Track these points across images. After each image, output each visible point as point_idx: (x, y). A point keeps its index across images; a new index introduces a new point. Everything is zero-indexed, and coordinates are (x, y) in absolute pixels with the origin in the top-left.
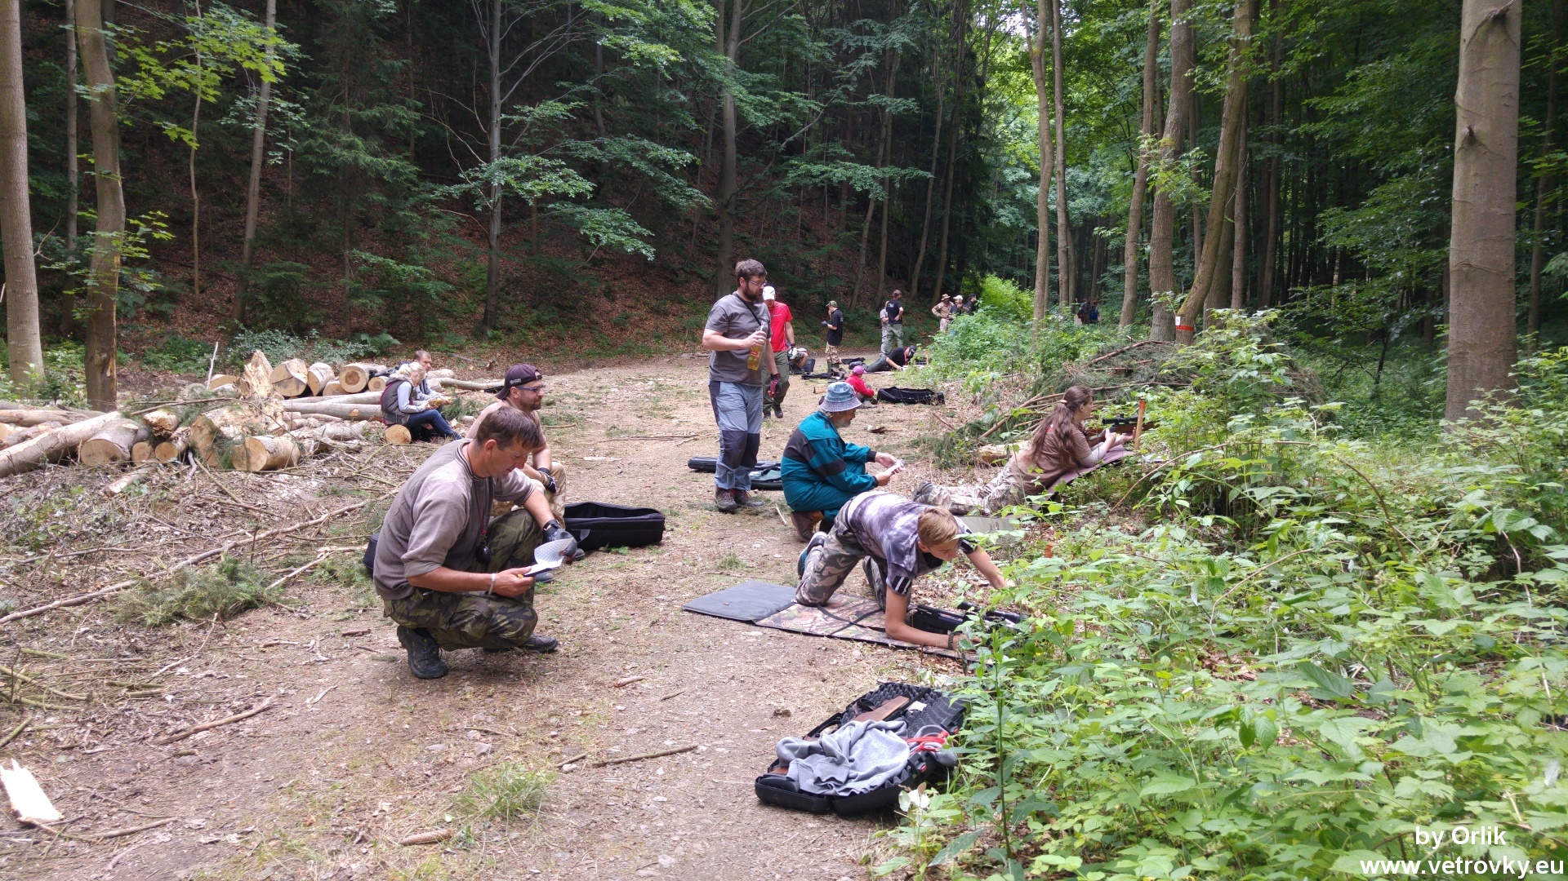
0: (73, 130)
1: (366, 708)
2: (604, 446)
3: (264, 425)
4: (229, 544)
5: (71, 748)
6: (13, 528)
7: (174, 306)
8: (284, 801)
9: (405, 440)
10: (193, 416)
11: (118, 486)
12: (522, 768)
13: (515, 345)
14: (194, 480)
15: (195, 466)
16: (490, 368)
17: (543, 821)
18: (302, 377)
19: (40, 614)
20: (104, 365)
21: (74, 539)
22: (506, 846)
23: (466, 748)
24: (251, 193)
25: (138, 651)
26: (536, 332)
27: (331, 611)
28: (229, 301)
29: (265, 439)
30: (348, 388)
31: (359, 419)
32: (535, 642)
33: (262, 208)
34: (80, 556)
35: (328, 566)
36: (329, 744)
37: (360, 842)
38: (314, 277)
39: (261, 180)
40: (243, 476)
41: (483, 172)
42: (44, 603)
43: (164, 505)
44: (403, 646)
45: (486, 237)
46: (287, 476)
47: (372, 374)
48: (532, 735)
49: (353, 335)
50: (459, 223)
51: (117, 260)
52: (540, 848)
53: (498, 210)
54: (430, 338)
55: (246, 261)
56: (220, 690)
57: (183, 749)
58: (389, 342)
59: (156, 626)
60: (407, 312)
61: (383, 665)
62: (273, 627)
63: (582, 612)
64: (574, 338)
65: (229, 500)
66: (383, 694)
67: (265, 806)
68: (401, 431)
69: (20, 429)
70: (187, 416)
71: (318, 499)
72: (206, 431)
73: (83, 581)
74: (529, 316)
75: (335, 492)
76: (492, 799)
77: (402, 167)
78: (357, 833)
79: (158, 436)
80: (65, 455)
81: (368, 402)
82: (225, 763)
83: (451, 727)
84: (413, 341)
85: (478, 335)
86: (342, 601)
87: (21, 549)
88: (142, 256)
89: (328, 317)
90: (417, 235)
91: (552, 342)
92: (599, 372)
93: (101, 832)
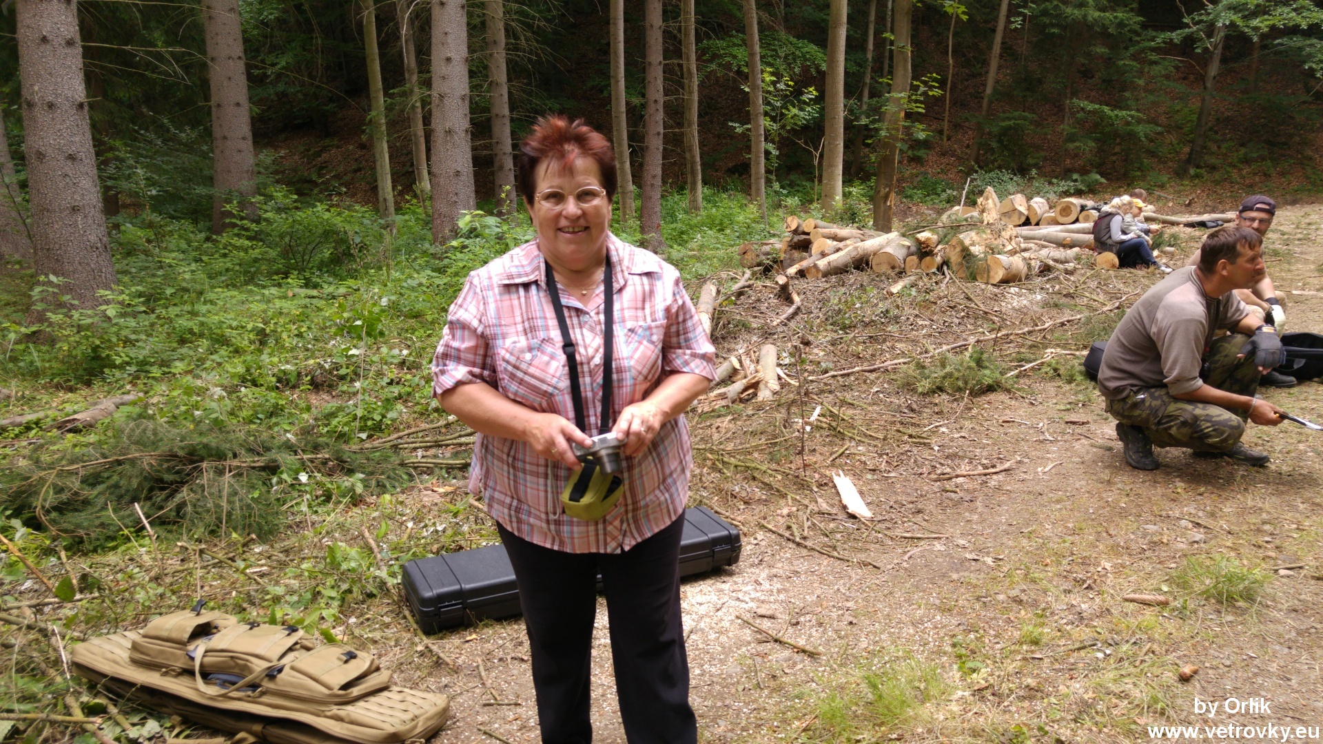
0: (872, 18)
1: (1088, 484)
2: (1316, 281)
3: (1001, 247)
4: (972, 340)
5: (874, 470)
6: (830, 313)
7: (927, 151)
8: (1025, 542)
9: (1114, 266)
10: (949, 236)
11: (895, 289)
12: (1237, 563)
13: (1217, 183)
14: (948, 287)
15: (948, 277)
16: (1189, 205)
17: (1259, 613)
18: (1023, 209)
19: (848, 375)
20: (886, 197)
21: (866, 325)
22: (1221, 625)
23: (1179, 533)
24: (993, 56)
25: (913, 410)
26: (1240, 170)
27: (1055, 401)
28: (968, 146)
29: (1003, 258)
30: (1061, 220)
31: (1071, 246)
32: (1245, 455)
33: (1000, 68)
34: (871, 337)
35: (1054, 365)
36: (1058, 506)
37: (1087, 588)
38: (1038, 124)
39: (1002, 43)
40: (983, 286)
41: (1209, 14)
42: (849, 368)
43: (927, 305)
44: (1121, 439)
45: (1202, 79)
46: (1017, 289)
47: (1083, 208)
48: (1244, 536)
49: (1066, 174)
50: (1177, 68)
51: (902, 114)
52: (1256, 636)
53: (1219, 51)
54: (1134, 177)
55: (984, 113)
56: (971, 449)
57: (948, 487)
58: (1096, 180)
59: (924, 394)
60: (1115, 154)
61: (1101, 452)
62: (1009, 407)
63: (1294, 436)
64: (1283, 174)
65: (973, 305)
66: (1102, 475)
67: (1010, 543)
68: (1111, 257)
69: (835, 243)
70: (945, 236)
71: (1040, 310)
72: (958, 249)
73: (873, 355)
74: (1236, 154)
75: (1056, 305)
76: (1207, 582)
77: (1128, 19)
78: (1084, 581)
79: (923, 251)
80: (862, 263)
81: (1078, 232)
82: (978, 504)
83: (1164, 513)
84: (1118, 179)
85: (1180, 174)
86: (1064, 394)
87: (835, 328)
88: (920, 110)
89: (1045, 159)
90: (1132, 82)
91: (1257, 179)
92: (1307, 209)
93: (899, 532)
